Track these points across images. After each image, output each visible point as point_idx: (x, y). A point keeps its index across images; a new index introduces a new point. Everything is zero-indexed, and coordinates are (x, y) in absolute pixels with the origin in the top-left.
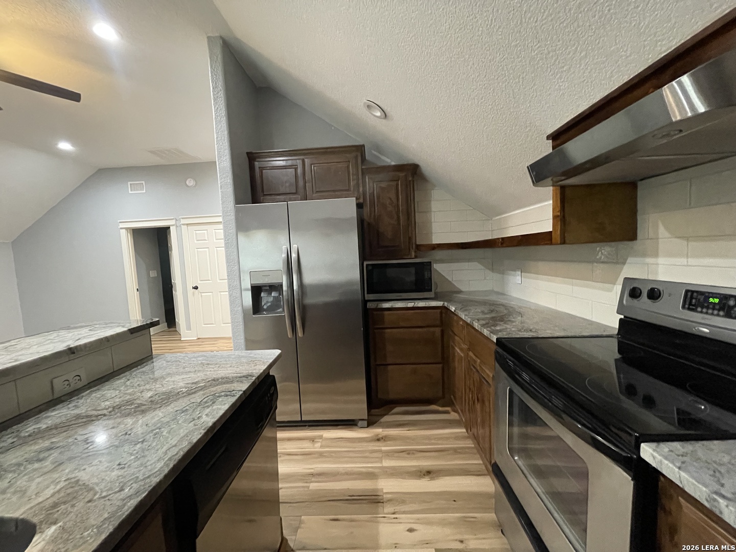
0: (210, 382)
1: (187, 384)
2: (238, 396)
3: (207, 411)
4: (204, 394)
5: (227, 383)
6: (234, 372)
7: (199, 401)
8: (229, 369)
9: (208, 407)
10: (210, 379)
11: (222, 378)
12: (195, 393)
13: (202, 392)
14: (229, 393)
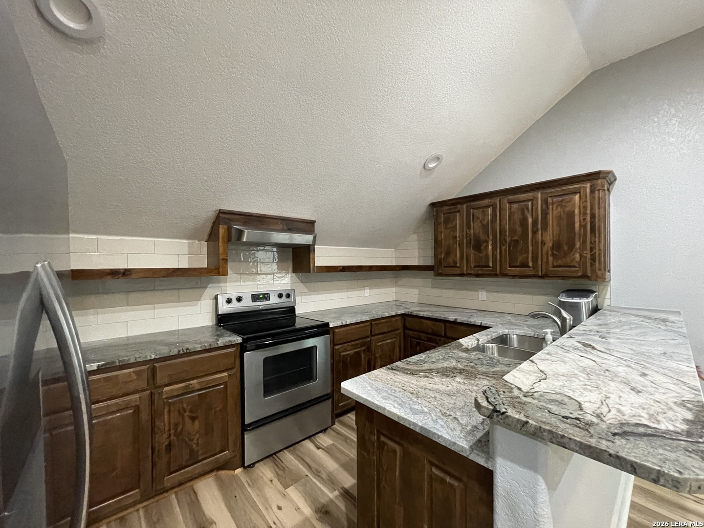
0: (416, 373)
1: (432, 378)
2: (404, 360)
3: (422, 358)
4: (422, 367)
5: (406, 369)
6: (396, 376)
7: (425, 364)
8: (398, 380)
9: (421, 360)
10: (415, 376)
11: (407, 374)
12: (427, 370)
13: (423, 368)
14: (408, 363)
